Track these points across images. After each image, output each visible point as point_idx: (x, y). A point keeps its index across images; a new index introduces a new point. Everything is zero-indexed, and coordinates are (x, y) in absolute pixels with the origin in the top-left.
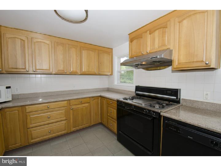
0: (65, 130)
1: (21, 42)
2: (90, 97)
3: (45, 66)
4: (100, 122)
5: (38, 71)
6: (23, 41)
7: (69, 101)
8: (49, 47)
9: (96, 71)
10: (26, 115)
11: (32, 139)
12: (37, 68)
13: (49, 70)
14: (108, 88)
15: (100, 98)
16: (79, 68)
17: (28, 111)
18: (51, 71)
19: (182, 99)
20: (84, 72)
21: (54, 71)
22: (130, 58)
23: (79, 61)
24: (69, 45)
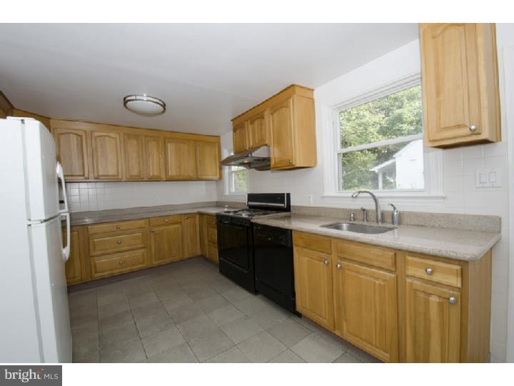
0: (143, 263)
1: (77, 138)
2: (181, 215)
3: (112, 171)
4: (200, 253)
5: (102, 178)
6: (79, 138)
7: (147, 220)
8: (116, 142)
9: (192, 175)
10: (88, 239)
11: (96, 272)
12: (100, 174)
13: (118, 175)
14: (217, 202)
15: (198, 216)
16: (163, 171)
17: (91, 232)
18: (120, 177)
19: (293, 206)
20: (171, 176)
21: (124, 177)
22: (235, 153)
23: (162, 160)
24: (146, 136)
